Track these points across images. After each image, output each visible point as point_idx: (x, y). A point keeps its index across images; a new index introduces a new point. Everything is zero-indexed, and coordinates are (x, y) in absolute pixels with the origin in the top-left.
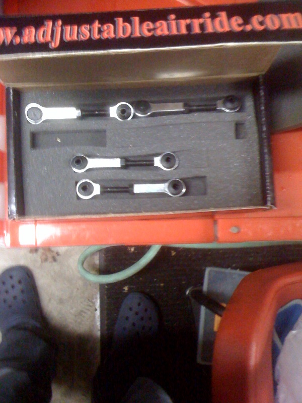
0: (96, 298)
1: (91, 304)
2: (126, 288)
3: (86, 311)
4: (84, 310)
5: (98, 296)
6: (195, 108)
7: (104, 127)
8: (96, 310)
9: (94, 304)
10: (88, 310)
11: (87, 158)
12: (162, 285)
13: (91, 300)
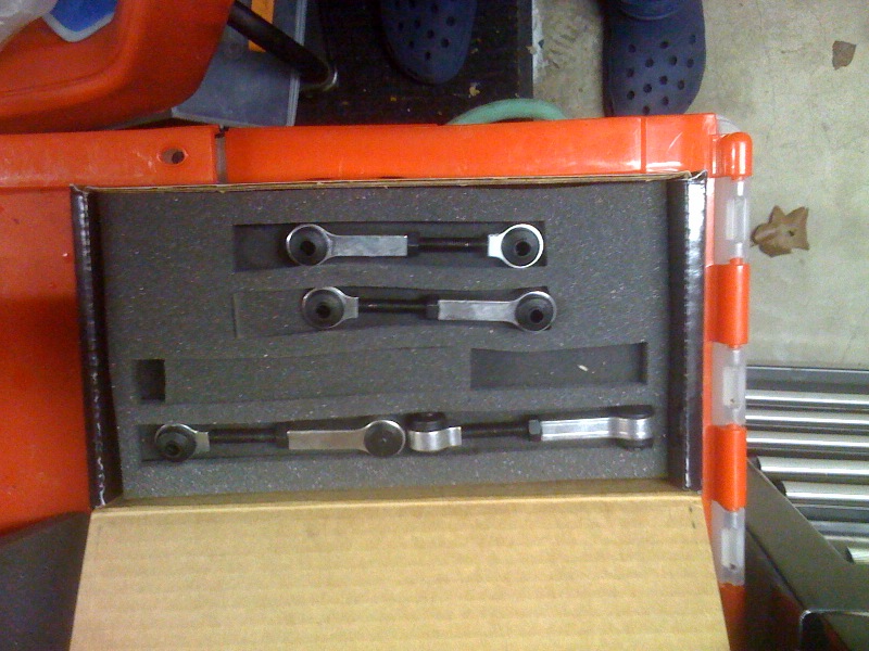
0: (540, 70)
1: (551, 55)
2: (473, 91)
3: (562, 40)
4: (567, 42)
5: (535, 75)
6: (261, 437)
7: (475, 395)
8: (541, 43)
9: (546, 58)
10: (557, 42)
11: (516, 323)
12: (393, 99)
13: (553, 67)
